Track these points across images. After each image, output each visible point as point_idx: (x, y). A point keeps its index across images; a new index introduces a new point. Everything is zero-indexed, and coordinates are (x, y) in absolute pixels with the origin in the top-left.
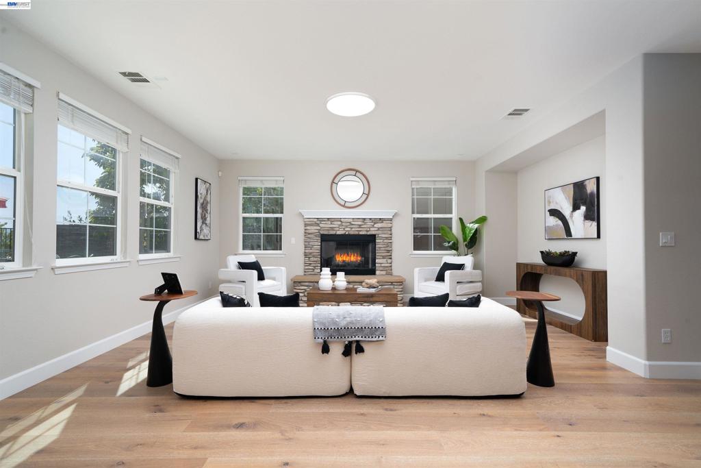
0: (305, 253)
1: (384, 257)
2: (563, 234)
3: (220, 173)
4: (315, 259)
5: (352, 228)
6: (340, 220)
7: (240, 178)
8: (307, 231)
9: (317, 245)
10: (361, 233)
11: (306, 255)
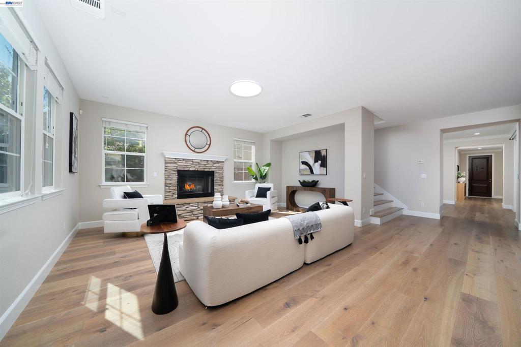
0: (165, 183)
1: (219, 185)
2: (309, 172)
3: (81, 111)
4: (174, 188)
5: (199, 166)
6: (192, 161)
7: (103, 119)
8: (167, 167)
9: (175, 177)
10: (205, 170)
11: (166, 185)
